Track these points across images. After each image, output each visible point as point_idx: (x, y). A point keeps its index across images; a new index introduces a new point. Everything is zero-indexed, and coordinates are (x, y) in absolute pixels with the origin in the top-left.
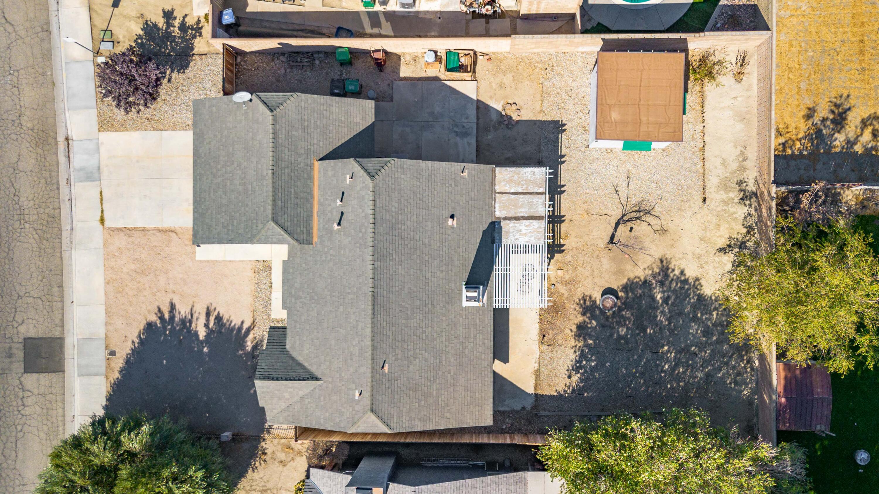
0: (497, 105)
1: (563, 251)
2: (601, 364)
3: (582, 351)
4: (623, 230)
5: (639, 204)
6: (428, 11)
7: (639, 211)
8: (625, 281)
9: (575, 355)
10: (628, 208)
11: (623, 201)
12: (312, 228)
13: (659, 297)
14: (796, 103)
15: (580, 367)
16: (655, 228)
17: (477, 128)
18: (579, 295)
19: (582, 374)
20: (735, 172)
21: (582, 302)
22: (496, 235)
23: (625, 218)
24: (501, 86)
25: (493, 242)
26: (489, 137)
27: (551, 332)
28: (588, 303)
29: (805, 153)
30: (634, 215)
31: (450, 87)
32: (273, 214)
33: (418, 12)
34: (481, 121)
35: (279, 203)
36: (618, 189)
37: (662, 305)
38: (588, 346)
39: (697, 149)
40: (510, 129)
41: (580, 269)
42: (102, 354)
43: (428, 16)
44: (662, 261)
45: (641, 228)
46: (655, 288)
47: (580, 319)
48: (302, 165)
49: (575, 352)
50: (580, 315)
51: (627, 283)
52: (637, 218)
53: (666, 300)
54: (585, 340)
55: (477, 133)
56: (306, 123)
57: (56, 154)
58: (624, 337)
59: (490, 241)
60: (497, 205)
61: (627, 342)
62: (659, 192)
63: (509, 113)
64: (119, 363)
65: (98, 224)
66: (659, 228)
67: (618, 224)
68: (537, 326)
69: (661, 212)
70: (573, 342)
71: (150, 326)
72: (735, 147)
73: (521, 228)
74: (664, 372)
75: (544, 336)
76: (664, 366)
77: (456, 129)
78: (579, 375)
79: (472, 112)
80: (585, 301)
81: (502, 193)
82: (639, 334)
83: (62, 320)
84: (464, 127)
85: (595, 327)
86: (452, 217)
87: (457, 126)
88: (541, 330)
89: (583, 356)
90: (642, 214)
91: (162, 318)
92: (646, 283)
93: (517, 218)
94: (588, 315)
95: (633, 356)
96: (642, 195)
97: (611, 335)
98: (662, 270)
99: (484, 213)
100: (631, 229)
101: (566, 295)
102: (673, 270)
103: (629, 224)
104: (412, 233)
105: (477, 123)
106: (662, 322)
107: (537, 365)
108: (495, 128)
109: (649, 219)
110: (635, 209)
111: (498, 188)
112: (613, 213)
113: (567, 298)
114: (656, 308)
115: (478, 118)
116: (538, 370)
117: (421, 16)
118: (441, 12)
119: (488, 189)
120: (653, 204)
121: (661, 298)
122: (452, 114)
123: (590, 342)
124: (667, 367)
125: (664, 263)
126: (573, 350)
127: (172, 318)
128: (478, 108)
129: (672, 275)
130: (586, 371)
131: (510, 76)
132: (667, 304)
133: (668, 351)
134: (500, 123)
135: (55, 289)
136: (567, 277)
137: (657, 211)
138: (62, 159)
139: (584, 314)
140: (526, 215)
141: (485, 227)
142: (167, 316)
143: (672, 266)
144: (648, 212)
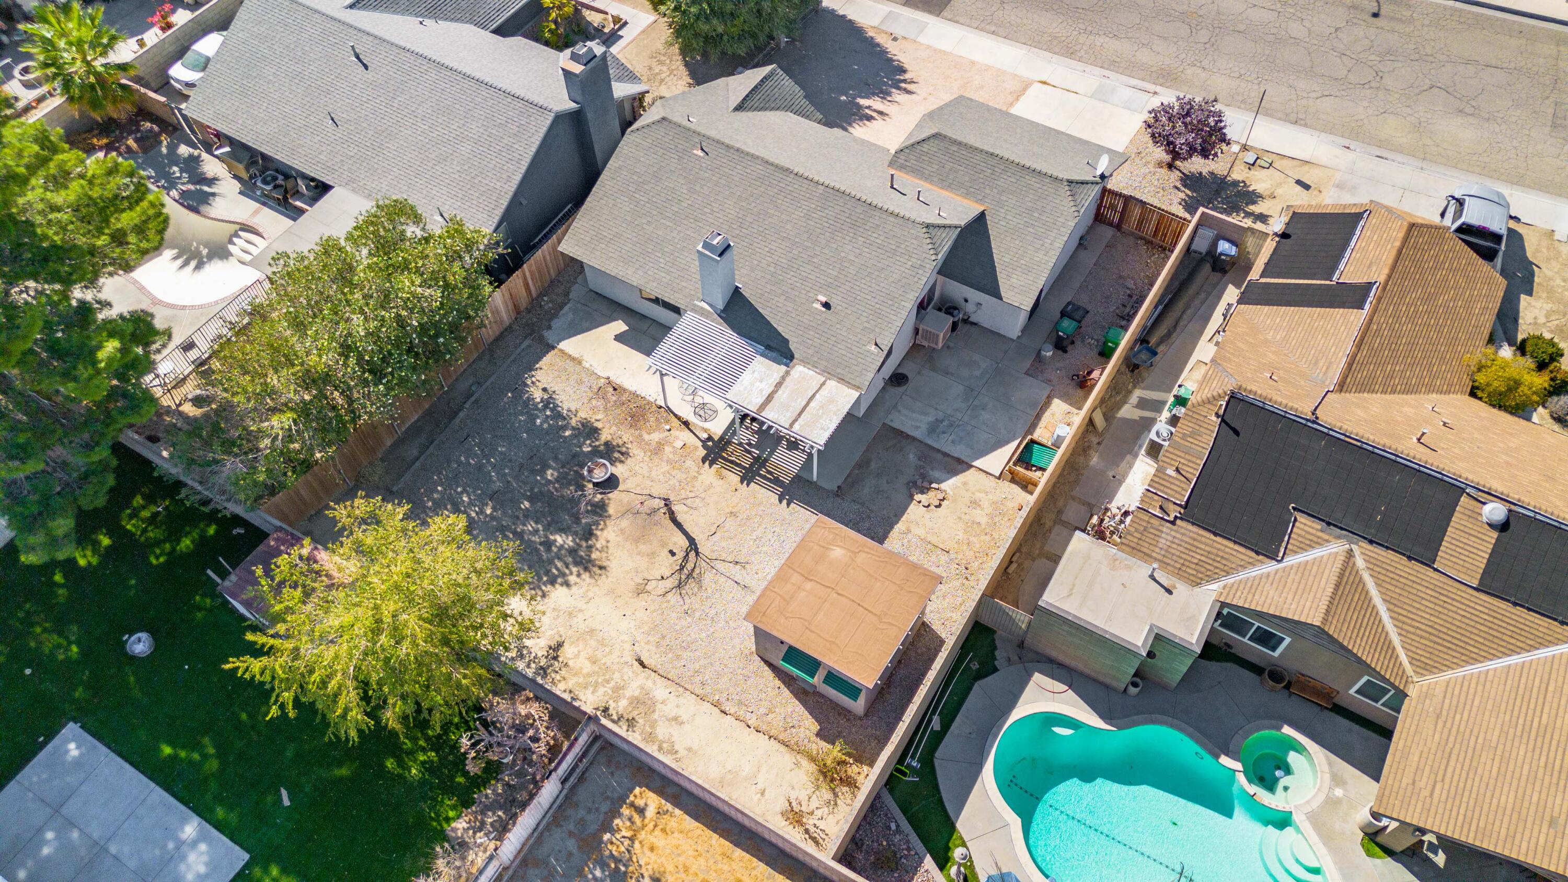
0: (950, 485)
1: (704, 462)
2: (532, 430)
3: (565, 419)
4: (681, 542)
5: (699, 582)
6: (1131, 467)
7: (690, 576)
8: (611, 510)
9: (566, 408)
10: (704, 564)
11: (718, 565)
12: (907, 173)
13: (559, 539)
15: (546, 406)
16: (652, 584)
17: (934, 449)
18: (635, 450)
19: (536, 405)
20: (651, 727)
21: (624, 449)
22: (774, 355)
23: (693, 554)
24: (975, 504)
25: (768, 347)
26: (911, 456)
27: (614, 398)
28: (616, 455)
29: (607, 836)
30: (690, 566)
31: (1007, 442)
32: (945, 137)
33: (1136, 456)
34: (940, 456)
35: (955, 148)
36: (738, 567)
37: (546, 537)
38: (564, 428)
39: (723, 700)
40: (908, 484)
41: (666, 467)
42: (898, 31)
43: (1123, 465)
44: (601, 568)
45: (666, 565)
46: (574, 541)
47: (605, 436)
48: (988, 191)
49: (569, 410)
50: (609, 438)
51: (606, 511)
52: (682, 568)
53: (548, 544)
54: (573, 429)
55: (926, 444)
58: (542, 472)
59: (772, 344)
60: (811, 372)
61: (534, 472)
62: (697, 614)
63: (931, 494)
64: (881, 39)
65: (1043, 79)
66: (648, 588)
67: (692, 541)
68: (633, 389)
69: (668, 601)
70: (582, 415)
71: (903, 71)
73: (764, 383)
74: (462, 493)
75: (615, 389)
76: (469, 496)
77: (945, 423)
78: (538, 400)
79: (958, 451)
80: (622, 454)
81: (823, 384)
82: (532, 489)
83: (957, 22)
84: (944, 433)
85: (580, 447)
86: (827, 305)
87: (951, 425)
88: (625, 390)
89: (558, 415)
90: (683, 577)
91: (905, 81)
92: (588, 534)
93: (779, 385)
94: (602, 448)
95: (511, 469)
96: (710, 591)
97: (556, 459)
98: (590, 561)
99: (811, 351)
100: (672, 553)
101: (646, 437)
102: (579, 575)
103: (680, 555)
105: (938, 451)
106: (524, 525)
107: (587, 366)
108: (917, 468)
109: (670, 583)
110: (697, 571)
111: (832, 384)
112: (709, 544)
113: (641, 436)
114: (547, 528)
115: (946, 455)
116: (580, 363)
117: (1128, 457)
118: (1121, 482)
120: (686, 597)
121: (555, 541)
122: (969, 428)
123: (567, 433)
124: (465, 499)
125: (596, 569)
126: (573, 409)
127: (899, 88)
128: (959, 461)
129: (574, 570)
130: (538, 409)
131: (983, 520)
132: (541, 544)
133: (482, 511)
134: (923, 477)
136: (668, 449)
137: (673, 598)
138: (1134, 82)
139: (607, 444)
140: (776, 396)
142: (903, 85)
143: (586, 576)
144: (679, 586)
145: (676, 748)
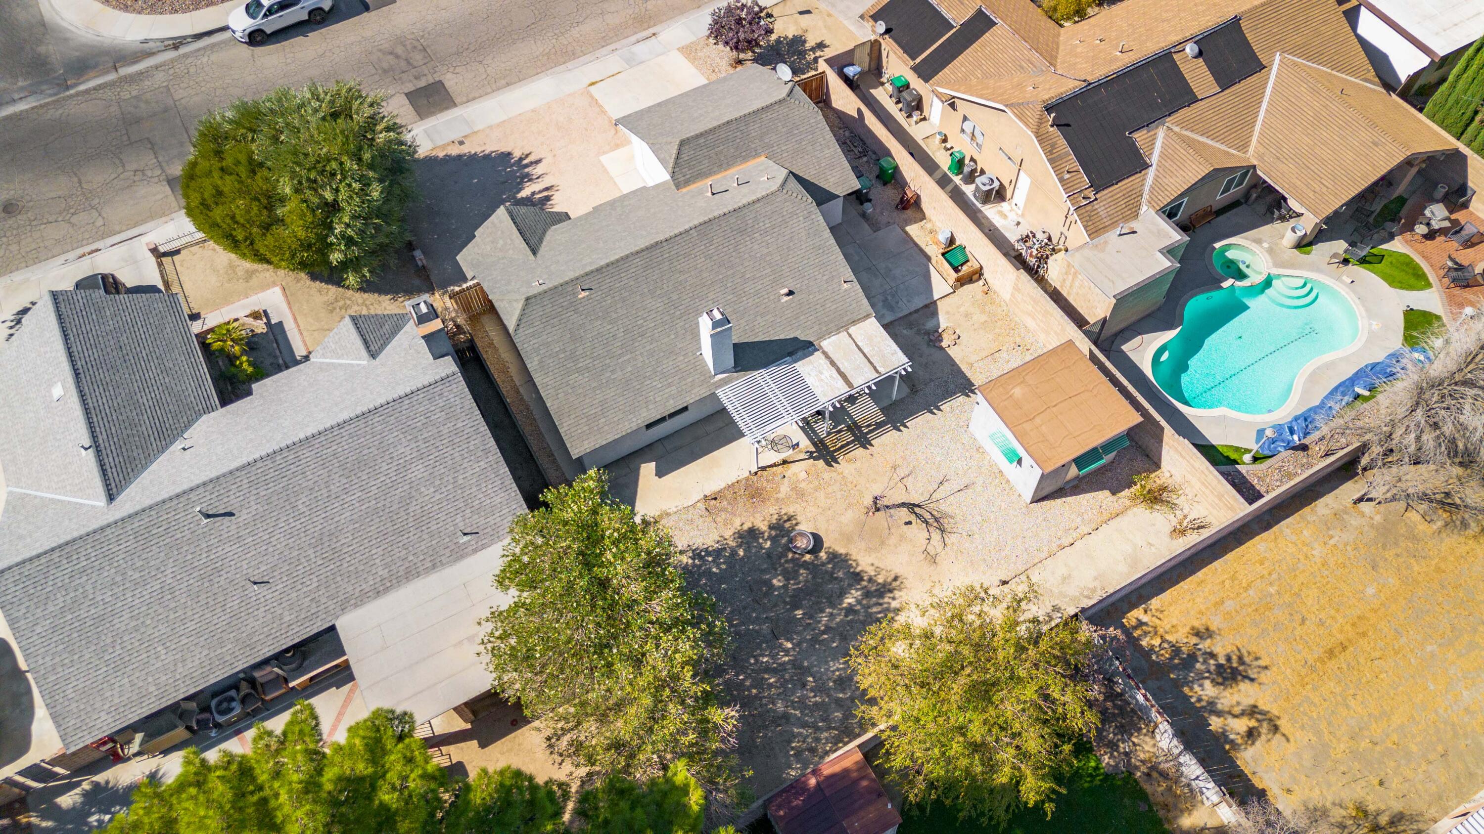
0: (944, 321)
1: (832, 466)
2: (721, 578)
3: (725, 548)
4: (904, 513)
5: (945, 515)
6: (988, 218)
7: (937, 520)
8: (842, 551)
9: (713, 544)
10: (931, 505)
11: (936, 496)
12: (694, 183)
13: (849, 600)
14: (1203, 607)
15: (701, 558)
16: (930, 548)
17: (906, 316)
18: (790, 509)
19: (694, 565)
20: (1065, 597)
21: (785, 518)
22: (800, 353)
23: (916, 509)
24: (967, 315)
25: (790, 354)
26: (905, 332)
27: (725, 503)
28: (787, 525)
29: (1154, 657)
30: (927, 516)
31: (928, 271)
32: (688, 139)
33: (980, 211)
34: (916, 315)
35: (702, 140)
36: (945, 484)
37: (841, 609)
38: (734, 553)
39: (1059, 542)
40: (928, 345)
41: (821, 495)
42: (457, 136)
43: (983, 221)
44: (896, 579)
45: (918, 532)
46: (857, 590)
47: (763, 527)
48: (753, 146)
49: (718, 542)
50: (766, 523)
51: (841, 555)
52: (926, 522)
53: (850, 610)
54: (739, 546)
55: (901, 318)
56: (796, 132)
57: (636, 33)
58: (771, 587)
59: (790, 350)
60: (833, 338)
61: (766, 595)
62: (974, 528)
63: (944, 335)
64: (454, 151)
65: (589, 82)
66: (932, 553)
67: (903, 505)
68: (723, 485)
69: (953, 544)
70: (728, 533)
71: (509, 154)
72: (1096, 579)
73: (825, 372)
74: (757, 661)
75: (715, 499)
76: (763, 655)
77: (889, 298)
78: (690, 561)
79: (918, 303)
80: (789, 520)
81: (850, 336)
82: (786, 603)
83: (474, 99)
84: (897, 303)
85: (762, 548)
86: (791, 293)
87: (893, 296)
88: (720, 491)
89: (718, 553)
90: (935, 524)
91: (521, 159)
92: (857, 577)
93: (833, 363)
94: (773, 533)
95: (754, 610)
96: (957, 511)
97: (764, 571)
98: (884, 585)
99: (816, 328)
100: (910, 523)
101: (780, 496)
102: (894, 599)
103: (913, 518)
104: (746, 256)
105: (910, 314)
106: (820, 622)
107: (675, 510)
108: (918, 332)
109: (936, 536)
110: (935, 513)
111: (852, 330)
112: (913, 493)
113: (778, 499)
114: (833, 605)
115: (917, 311)
116: (668, 514)
117: (979, 215)
118: (996, 229)
119: (846, 319)
120: (955, 530)
121: (849, 604)
122: (902, 286)
123: (741, 553)
124: (765, 659)
125: (895, 584)
126: (718, 538)
127: (527, 166)
128: (926, 306)
129: (886, 600)
130: (700, 566)
131: (983, 318)
132: (846, 616)
133: (787, 652)
134: (927, 333)
135: (503, 82)
136: (803, 485)
137: (950, 539)
138: (633, 39)
139: (771, 527)
140: (842, 370)
141: (802, 338)
142: (525, 162)
143: (897, 594)
144: (943, 531)
145: (1091, 586)
